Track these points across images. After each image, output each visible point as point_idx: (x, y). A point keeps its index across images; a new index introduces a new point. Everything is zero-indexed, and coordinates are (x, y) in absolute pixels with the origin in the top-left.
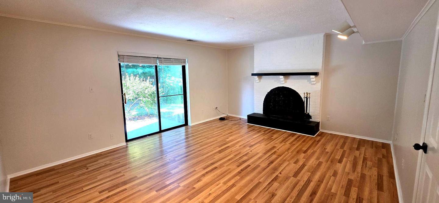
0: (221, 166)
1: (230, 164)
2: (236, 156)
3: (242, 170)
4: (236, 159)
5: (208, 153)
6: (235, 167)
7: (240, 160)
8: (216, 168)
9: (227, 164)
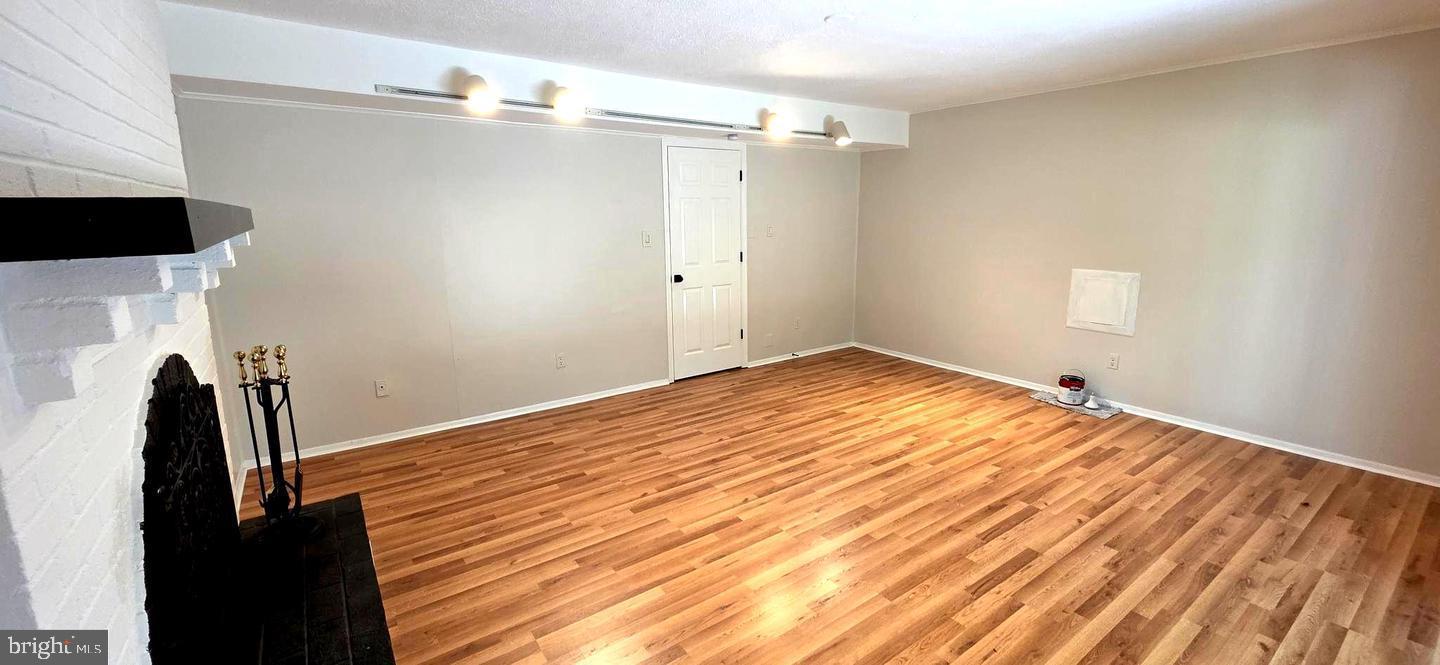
0: (861, 467)
1: (836, 468)
2: (811, 491)
3: (807, 453)
4: (810, 482)
5: (914, 513)
6: (823, 461)
7: (801, 475)
8: (876, 463)
9: (842, 470)
